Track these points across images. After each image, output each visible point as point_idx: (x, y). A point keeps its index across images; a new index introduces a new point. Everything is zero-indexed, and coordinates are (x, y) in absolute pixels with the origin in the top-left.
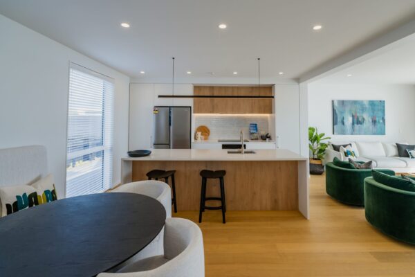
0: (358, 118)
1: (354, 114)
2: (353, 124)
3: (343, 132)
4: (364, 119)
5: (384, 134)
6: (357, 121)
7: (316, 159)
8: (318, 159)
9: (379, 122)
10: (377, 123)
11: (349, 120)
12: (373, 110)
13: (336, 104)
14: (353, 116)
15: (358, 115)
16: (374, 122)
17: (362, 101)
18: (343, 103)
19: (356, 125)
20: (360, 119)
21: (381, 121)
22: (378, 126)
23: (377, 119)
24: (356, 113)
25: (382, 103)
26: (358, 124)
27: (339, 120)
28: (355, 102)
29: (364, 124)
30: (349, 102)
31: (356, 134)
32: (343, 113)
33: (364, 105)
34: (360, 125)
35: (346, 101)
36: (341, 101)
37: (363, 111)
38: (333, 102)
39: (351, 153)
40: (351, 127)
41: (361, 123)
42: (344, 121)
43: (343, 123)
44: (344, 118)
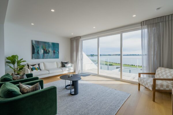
0: (46, 50)
1: (44, 49)
2: (44, 53)
3: (38, 58)
4: (49, 51)
5: (58, 58)
6: (46, 52)
7: (16, 74)
8: (18, 74)
9: (56, 53)
10: (55, 53)
11: (41, 52)
12: (54, 47)
13: (34, 43)
14: (44, 50)
15: (46, 49)
16: (54, 53)
17: (49, 43)
18: (38, 42)
19: (45, 54)
20: (48, 51)
21: (57, 52)
22: (56, 54)
23: (56, 51)
24: (45, 48)
25: (58, 44)
26: (46, 53)
27: (36, 51)
28: (45, 43)
29: (50, 54)
30: (42, 42)
31: (45, 59)
32: (38, 48)
33: (50, 44)
34: (47, 54)
35: (40, 42)
36: (37, 41)
37: (49, 47)
38: (32, 41)
39: (35, 69)
40: (43, 55)
41: (48, 53)
42: (39, 52)
43: (38, 53)
44: (38, 51)
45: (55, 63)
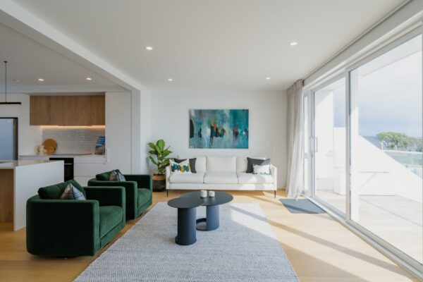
0: (217, 129)
1: (213, 125)
2: (212, 136)
3: (200, 146)
4: (223, 131)
5: (247, 147)
6: (216, 133)
10: (239, 136)
11: (207, 132)
12: (235, 121)
13: (193, 114)
14: (212, 128)
15: (217, 126)
16: (236, 134)
17: (223, 111)
18: (200, 112)
19: (214, 138)
20: (220, 131)
21: (244, 133)
22: (240, 138)
23: (239, 131)
24: (215, 123)
25: (248, 111)
26: (217, 136)
27: (196, 131)
28: (214, 112)
29: (224, 137)
30: (208, 111)
31: (215, 148)
32: (200, 124)
33: (225, 114)
34: (219, 138)
35: (204, 111)
36: (198, 110)
37: (223, 121)
38: (190, 111)
39: (179, 168)
40: (209, 141)
41: (221, 135)
42: (202, 133)
43: (200, 135)
44: (201, 130)
45: (234, 160)
